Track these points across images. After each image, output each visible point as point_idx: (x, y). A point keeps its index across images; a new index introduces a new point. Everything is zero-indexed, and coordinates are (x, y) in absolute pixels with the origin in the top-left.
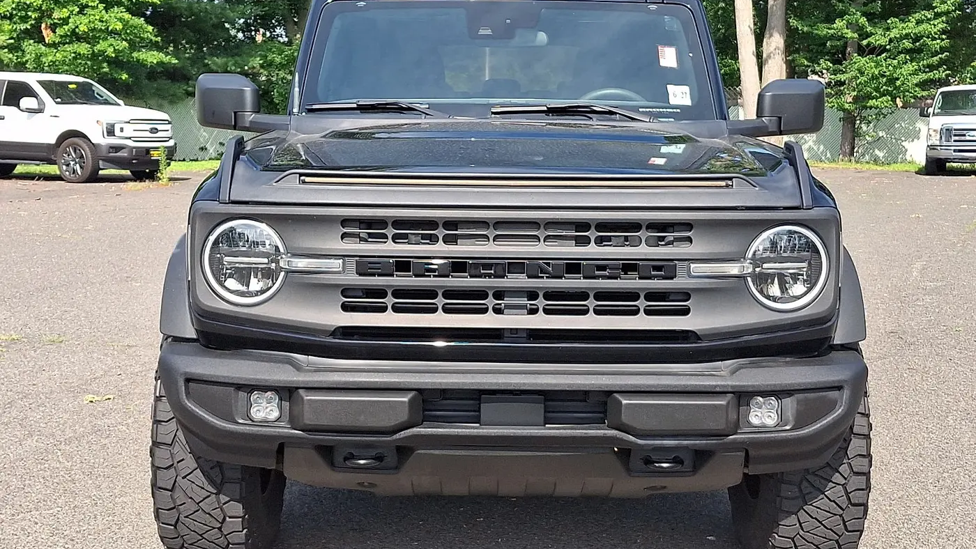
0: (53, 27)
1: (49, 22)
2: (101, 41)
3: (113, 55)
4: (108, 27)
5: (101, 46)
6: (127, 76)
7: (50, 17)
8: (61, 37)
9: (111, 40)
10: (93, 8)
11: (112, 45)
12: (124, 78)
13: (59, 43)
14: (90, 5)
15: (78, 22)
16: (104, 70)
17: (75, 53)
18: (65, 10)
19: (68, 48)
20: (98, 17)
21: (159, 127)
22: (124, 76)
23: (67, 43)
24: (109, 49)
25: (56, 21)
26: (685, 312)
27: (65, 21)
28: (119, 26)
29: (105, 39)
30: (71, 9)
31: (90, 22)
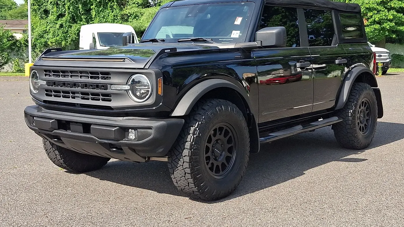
0: (368, 19)
1: (366, 17)
2: (385, 23)
3: (389, 28)
4: (388, 18)
5: (385, 25)
6: (395, 36)
7: (367, 15)
8: (370, 22)
9: (389, 23)
10: (383, 11)
11: (389, 25)
12: (394, 37)
13: (369, 25)
14: (382, 10)
15: (376, 17)
16: (386, 34)
17: (374, 28)
18: (372, 13)
19: (372, 26)
20: (384, 15)
21: (382, 55)
22: (394, 36)
23: (372, 25)
24: (387, 26)
25: (368, 17)
26: (110, 101)
27: (371, 17)
28: (392, 17)
29: (386, 22)
30: (374, 12)
31: (381, 16)
